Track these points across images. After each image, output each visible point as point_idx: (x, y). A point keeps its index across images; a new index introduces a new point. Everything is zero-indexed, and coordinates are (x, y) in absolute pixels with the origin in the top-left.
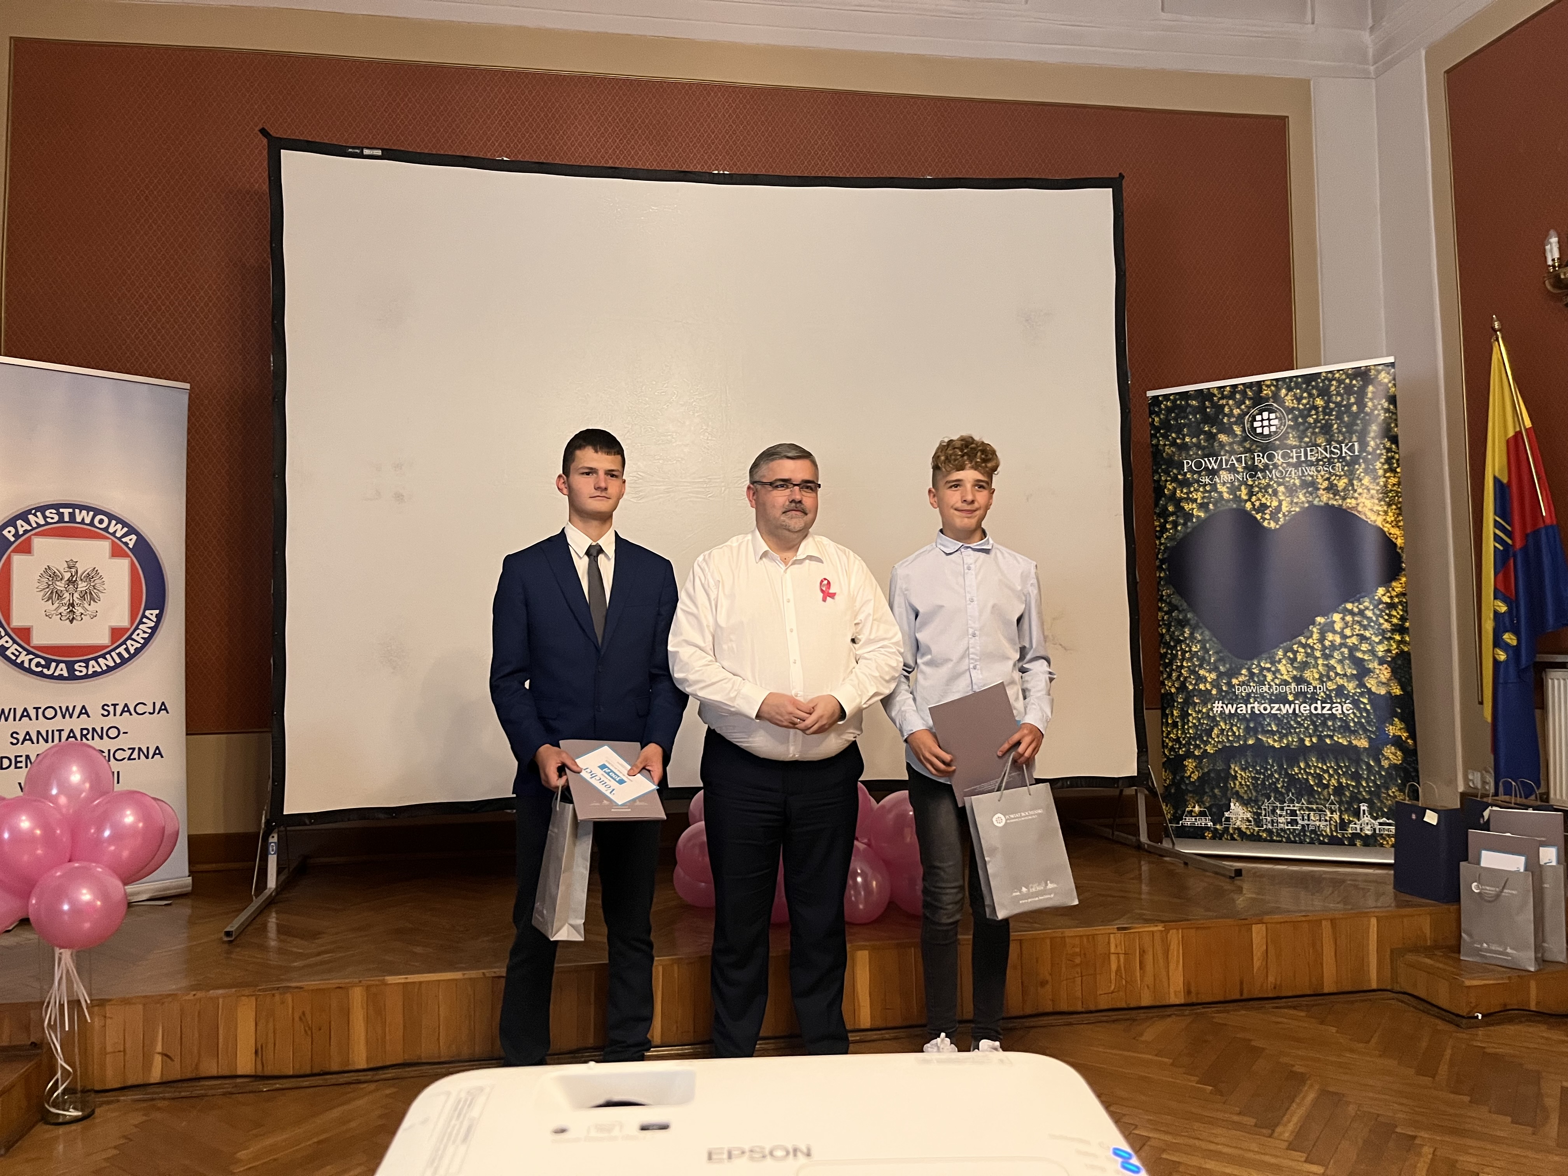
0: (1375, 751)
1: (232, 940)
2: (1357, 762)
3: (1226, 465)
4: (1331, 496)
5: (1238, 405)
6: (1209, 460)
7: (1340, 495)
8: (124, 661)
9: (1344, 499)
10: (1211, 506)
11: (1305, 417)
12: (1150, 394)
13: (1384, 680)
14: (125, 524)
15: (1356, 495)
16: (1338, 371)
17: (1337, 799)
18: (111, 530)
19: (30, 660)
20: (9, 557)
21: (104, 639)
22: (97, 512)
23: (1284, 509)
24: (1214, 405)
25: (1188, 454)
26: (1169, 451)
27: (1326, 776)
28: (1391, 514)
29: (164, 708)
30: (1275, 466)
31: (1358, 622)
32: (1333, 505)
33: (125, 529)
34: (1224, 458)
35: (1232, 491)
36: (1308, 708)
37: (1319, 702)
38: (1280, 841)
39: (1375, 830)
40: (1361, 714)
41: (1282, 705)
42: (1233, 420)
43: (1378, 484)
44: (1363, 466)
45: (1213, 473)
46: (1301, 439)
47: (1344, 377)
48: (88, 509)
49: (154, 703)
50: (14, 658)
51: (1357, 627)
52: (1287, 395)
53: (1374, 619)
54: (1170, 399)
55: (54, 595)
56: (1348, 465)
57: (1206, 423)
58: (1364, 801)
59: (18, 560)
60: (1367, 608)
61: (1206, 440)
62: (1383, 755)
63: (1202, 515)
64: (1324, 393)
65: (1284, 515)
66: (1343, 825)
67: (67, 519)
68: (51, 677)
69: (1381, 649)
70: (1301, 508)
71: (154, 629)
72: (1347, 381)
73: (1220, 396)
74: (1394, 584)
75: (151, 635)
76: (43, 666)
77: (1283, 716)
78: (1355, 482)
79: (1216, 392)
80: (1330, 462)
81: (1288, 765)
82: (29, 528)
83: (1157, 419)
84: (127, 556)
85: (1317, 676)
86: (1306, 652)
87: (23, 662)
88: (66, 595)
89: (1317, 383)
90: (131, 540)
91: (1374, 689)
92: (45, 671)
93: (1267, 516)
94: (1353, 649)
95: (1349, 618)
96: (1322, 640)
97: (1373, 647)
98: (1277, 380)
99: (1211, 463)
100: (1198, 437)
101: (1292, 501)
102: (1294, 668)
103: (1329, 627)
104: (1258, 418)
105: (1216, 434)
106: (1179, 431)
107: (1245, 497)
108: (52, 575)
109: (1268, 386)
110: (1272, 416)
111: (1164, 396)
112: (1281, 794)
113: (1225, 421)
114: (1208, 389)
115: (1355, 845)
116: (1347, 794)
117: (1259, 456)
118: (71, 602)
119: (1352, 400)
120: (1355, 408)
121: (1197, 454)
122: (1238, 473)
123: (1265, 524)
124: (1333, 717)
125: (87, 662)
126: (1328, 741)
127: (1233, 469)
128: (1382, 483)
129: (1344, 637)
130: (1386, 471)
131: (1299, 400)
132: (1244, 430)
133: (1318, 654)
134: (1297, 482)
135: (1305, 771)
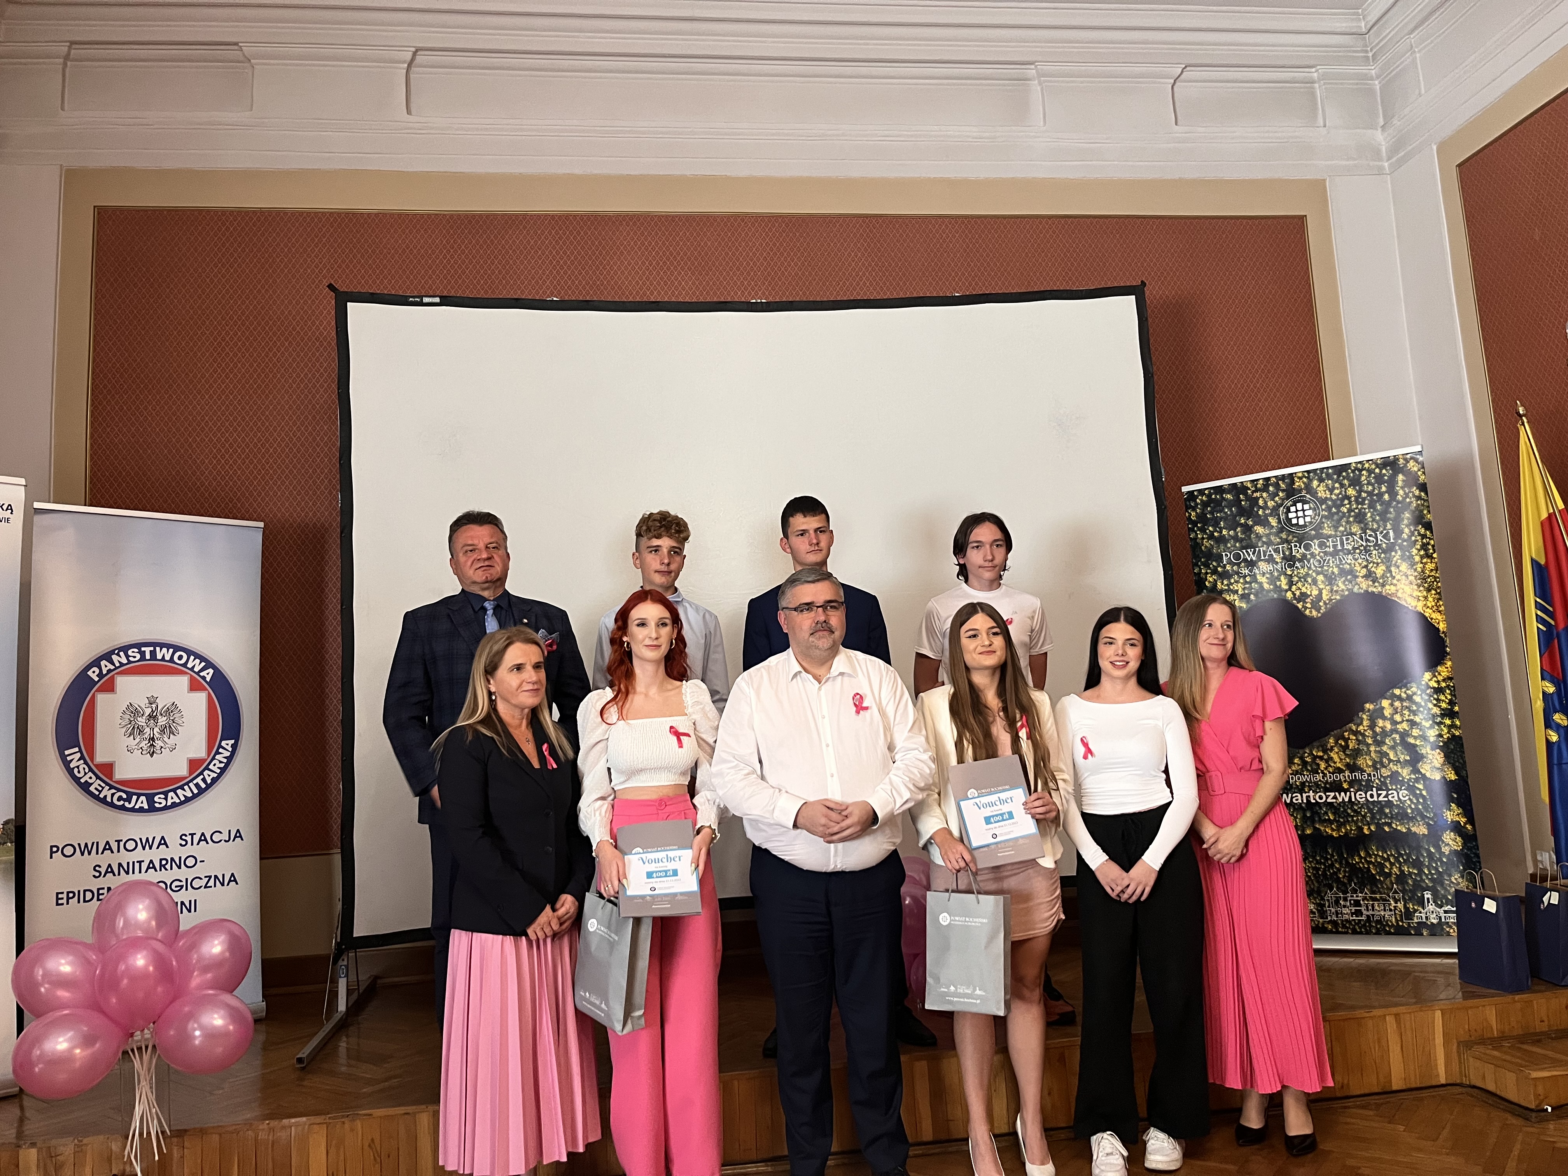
0: (1434, 836)
1: (306, 1066)
2: (1418, 848)
3: (1265, 556)
4: (1371, 583)
5: (1273, 496)
6: (1247, 551)
7: (1379, 582)
8: (201, 791)
9: (1383, 585)
10: (1252, 597)
11: (1338, 507)
12: (1185, 489)
13: (1439, 766)
14: (202, 659)
15: (1395, 581)
16: (1368, 461)
17: (1399, 887)
18: (190, 665)
19: (113, 795)
20: (94, 695)
21: (182, 770)
22: (177, 648)
23: (1325, 597)
24: (1248, 498)
25: (1226, 546)
26: (1207, 545)
27: (1387, 864)
28: (1431, 599)
29: (238, 835)
30: (1313, 555)
31: (1407, 707)
32: (1373, 592)
33: (203, 664)
34: (1261, 549)
35: (1272, 581)
36: (1364, 795)
37: (1374, 789)
38: (1347, 933)
39: (1440, 918)
40: (1418, 800)
41: (1337, 793)
42: (1267, 512)
43: (1415, 570)
44: (1399, 553)
45: (1251, 564)
46: (1336, 528)
47: (1373, 466)
48: (168, 646)
49: (230, 831)
50: (97, 793)
51: (1406, 712)
52: (1319, 486)
53: (1423, 704)
54: (1205, 494)
55: (135, 731)
56: (1384, 552)
57: (1242, 515)
58: (1428, 889)
59: (102, 699)
60: (1415, 694)
61: (1243, 533)
62: (1443, 842)
63: (1244, 605)
64: (1355, 482)
65: (1325, 603)
66: (1409, 914)
67: (148, 657)
68: (133, 810)
69: (1432, 734)
70: (1342, 596)
71: (230, 759)
72: (1377, 471)
73: (1253, 489)
74: (1439, 668)
75: (227, 765)
76: (124, 800)
77: (1339, 804)
78: (1393, 569)
79: (1249, 485)
80: (1367, 550)
81: (1347, 855)
82: (112, 667)
83: (1193, 514)
84: (205, 689)
85: (1370, 763)
86: (1357, 739)
87: (106, 796)
88: (147, 730)
89: (1348, 474)
90: (209, 674)
91: (1428, 775)
92: (127, 804)
93: (1309, 605)
94: (1404, 735)
95: (1397, 704)
96: (1372, 726)
97: (1424, 732)
98: (1308, 472)
99: (1249, 555)
100: (1235, 530)
101: (1332, 590)
102: (1347, 755)
103: (1379, 713)
104: (1293, 509)
105: (1252, 526)
106: (1216, 524)
107: (1286, 587)
108: (134, 711)
109: (1300, 478)
110: (1306, 507)
111: (1199, 491)
112: (1344, 884)
113: (1260, 512)
114: (1242, 482)
115: (1422, 935)
116: (1410, 882)
117: (1296, 546)
118: (152, 736)
119: (1384, 489)
120: (1386, 497)
121: (1235, 546)
122: (1277, 563)
123: (1307, 612)
124: (1389, 804)
125: (166, 794)
126: (1387, 829)
127: (1271, 560)
128: (1419, 570)
129: (1395, 723)
130: (1422, 557)
131: (1331, 491)
132: (1279, 522)
133: (1370, 741)
134: (1336, 570)
135: (1366, 860)
